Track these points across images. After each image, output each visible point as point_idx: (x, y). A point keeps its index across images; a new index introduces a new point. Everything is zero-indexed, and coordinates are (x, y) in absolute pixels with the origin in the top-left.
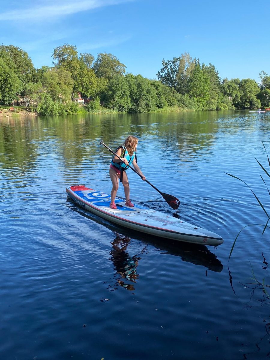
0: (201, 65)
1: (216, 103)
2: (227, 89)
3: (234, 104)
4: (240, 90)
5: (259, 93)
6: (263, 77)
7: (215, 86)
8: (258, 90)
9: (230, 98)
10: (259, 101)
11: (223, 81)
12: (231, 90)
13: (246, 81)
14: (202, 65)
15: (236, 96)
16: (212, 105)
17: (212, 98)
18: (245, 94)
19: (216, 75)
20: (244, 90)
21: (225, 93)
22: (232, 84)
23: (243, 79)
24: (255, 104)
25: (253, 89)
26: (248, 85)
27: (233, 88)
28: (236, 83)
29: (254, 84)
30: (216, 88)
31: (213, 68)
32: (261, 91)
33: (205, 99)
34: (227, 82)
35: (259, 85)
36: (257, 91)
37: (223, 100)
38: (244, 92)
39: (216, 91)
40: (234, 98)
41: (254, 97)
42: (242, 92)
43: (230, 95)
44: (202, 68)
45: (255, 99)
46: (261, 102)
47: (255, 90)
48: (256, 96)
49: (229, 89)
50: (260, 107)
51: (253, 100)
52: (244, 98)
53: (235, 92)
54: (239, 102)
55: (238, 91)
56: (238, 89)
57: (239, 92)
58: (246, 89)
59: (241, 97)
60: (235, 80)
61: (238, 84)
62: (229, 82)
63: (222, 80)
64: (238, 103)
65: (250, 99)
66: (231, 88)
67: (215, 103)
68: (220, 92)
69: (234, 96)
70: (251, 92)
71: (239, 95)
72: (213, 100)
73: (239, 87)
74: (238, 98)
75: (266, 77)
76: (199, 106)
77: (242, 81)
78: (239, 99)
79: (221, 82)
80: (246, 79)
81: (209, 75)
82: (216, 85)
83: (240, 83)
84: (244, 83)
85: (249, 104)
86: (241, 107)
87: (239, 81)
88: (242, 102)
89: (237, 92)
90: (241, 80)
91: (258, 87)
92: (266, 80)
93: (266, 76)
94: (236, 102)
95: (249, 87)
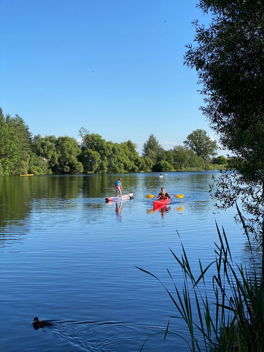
0: (5, 117)
1: (28, 166)
2: (41, 148)
3: (50, 167)
4: (57, 149)
5: (80, 154)
6: (84, 135)
7: (25, 144)
8: (79, 150)
9: (45, 159)
10: (81, 164)
11: (35, 138)
12: (46, 150)
13: (64, 139)
14: (7, 117)
15: (53, 157)
16: (22, 168)
17: (22, 159)
18: (64, 156)
19: (25, 129)
20: (62, 150)
21: (38, 154)
22: (46, 142)
23: (59, 137)
24: (76, 167)
25: (73, 149)
26: (66, 143)
27: (47, 147)
28: (51, 141)
29: (74, 143)
30: (26, 147)
31: (22, 122)
32: (82, 152)
33: (12, 160)
34: (40, 140)
35: (79, 144)
36: (78, 152)
37: (36, 162)
38: (62, 153)
39: (27, 150)
40: (49, 160)
41: (74, 159)
42: (60, 152)
43: (45, 156)
44: (7, 120)
45: (76, 161)
46: (83, 165)
47: (76, 151)
48: (76, 157)
49: (43, 148)
50: (82, 171)
51: (73, 162)
52: (62, 160)
53: (51, 152)
54: (57, 164)
55: (54, 151)
56: (54, 148)
57: (56, 152)
58: (65, 148)
59: (58, 159)
60: (50, 138)
61: (54, 142)
62: (42, 139)
63: (33, 137)
64: (56, 166)
65: (70, 161)
66: (46, 147)
67: (26, 165)
68: (31, 151)
69: (50, 158)
70: (70, 153)
71: (57, 156)
72: (23, 162)
73: (56, 146)
74: (56, 160)
75: (87, 135)
76: (5, 170)
77: (59, 139)
78: (57, 162)
79: (32, 139)
80: (63, 136)
81: (16, 130)
82: (26, 142)
83: (57, 141)
84: (61, 141)
85: (69, 168)
86: (59, 171)
87: (55, 138)
88: (60, 164)
89: (54, 153)
90: (57, 137)
91: (79, 146)
92: (87, 138)
93: (87, 133)
94: (53, 165)
95: (68, 146)
